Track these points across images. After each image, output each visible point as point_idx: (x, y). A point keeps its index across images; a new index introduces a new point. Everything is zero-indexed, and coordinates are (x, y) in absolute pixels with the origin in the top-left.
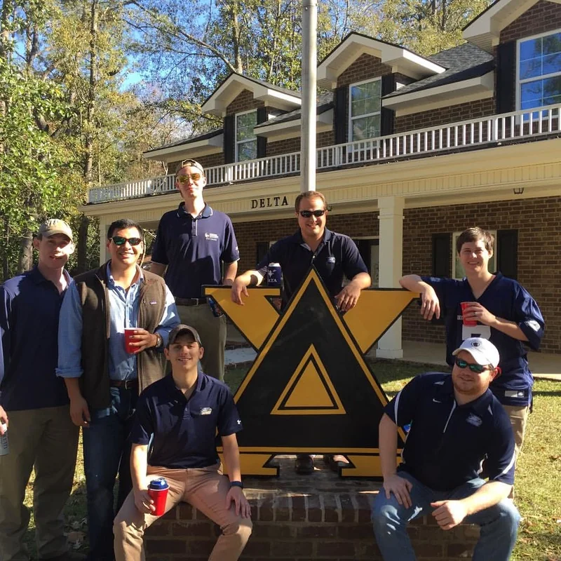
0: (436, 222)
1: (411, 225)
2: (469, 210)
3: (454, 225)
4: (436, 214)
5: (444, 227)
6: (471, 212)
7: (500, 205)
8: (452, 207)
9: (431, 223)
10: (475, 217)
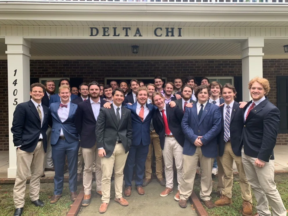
0: (195, 70)
1: (176, 71)
2: (217, 63)
3: (207, 71)
4: (195, 65)
5: (200, 73)
6: (219, 64)
7: (236, 62)
8: (206, 61)
9: (191, 70)
10: (221, 68)
